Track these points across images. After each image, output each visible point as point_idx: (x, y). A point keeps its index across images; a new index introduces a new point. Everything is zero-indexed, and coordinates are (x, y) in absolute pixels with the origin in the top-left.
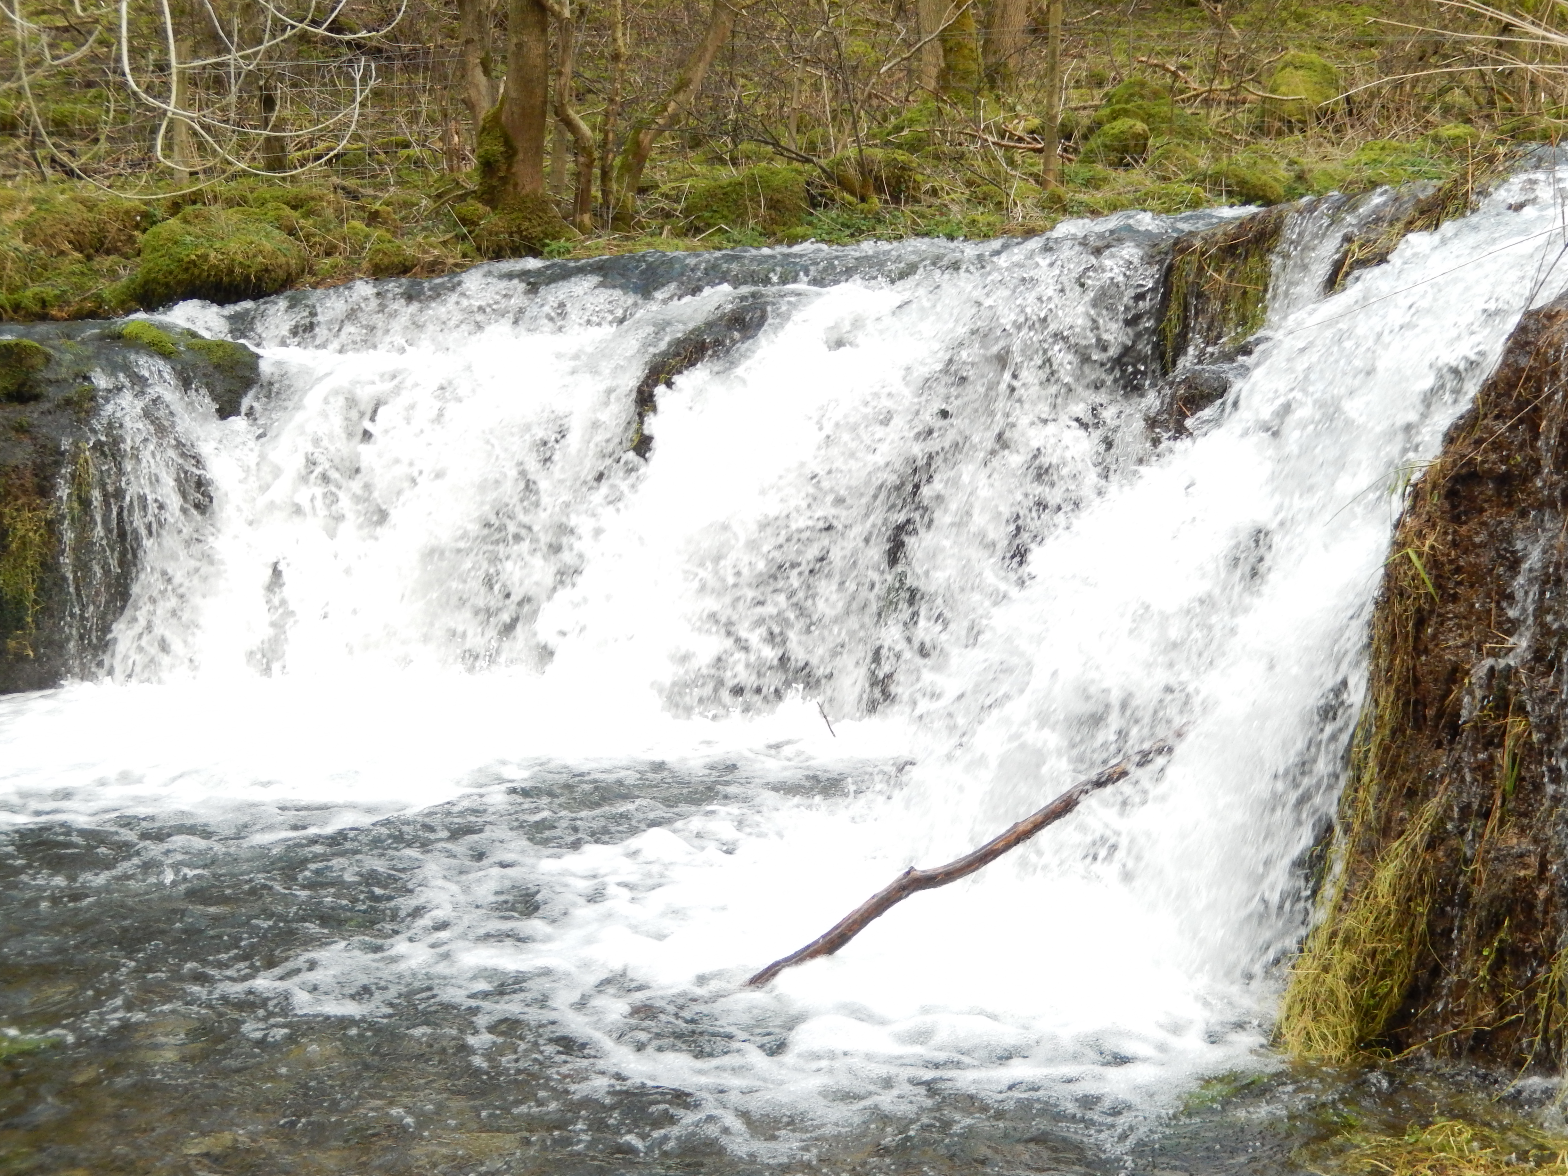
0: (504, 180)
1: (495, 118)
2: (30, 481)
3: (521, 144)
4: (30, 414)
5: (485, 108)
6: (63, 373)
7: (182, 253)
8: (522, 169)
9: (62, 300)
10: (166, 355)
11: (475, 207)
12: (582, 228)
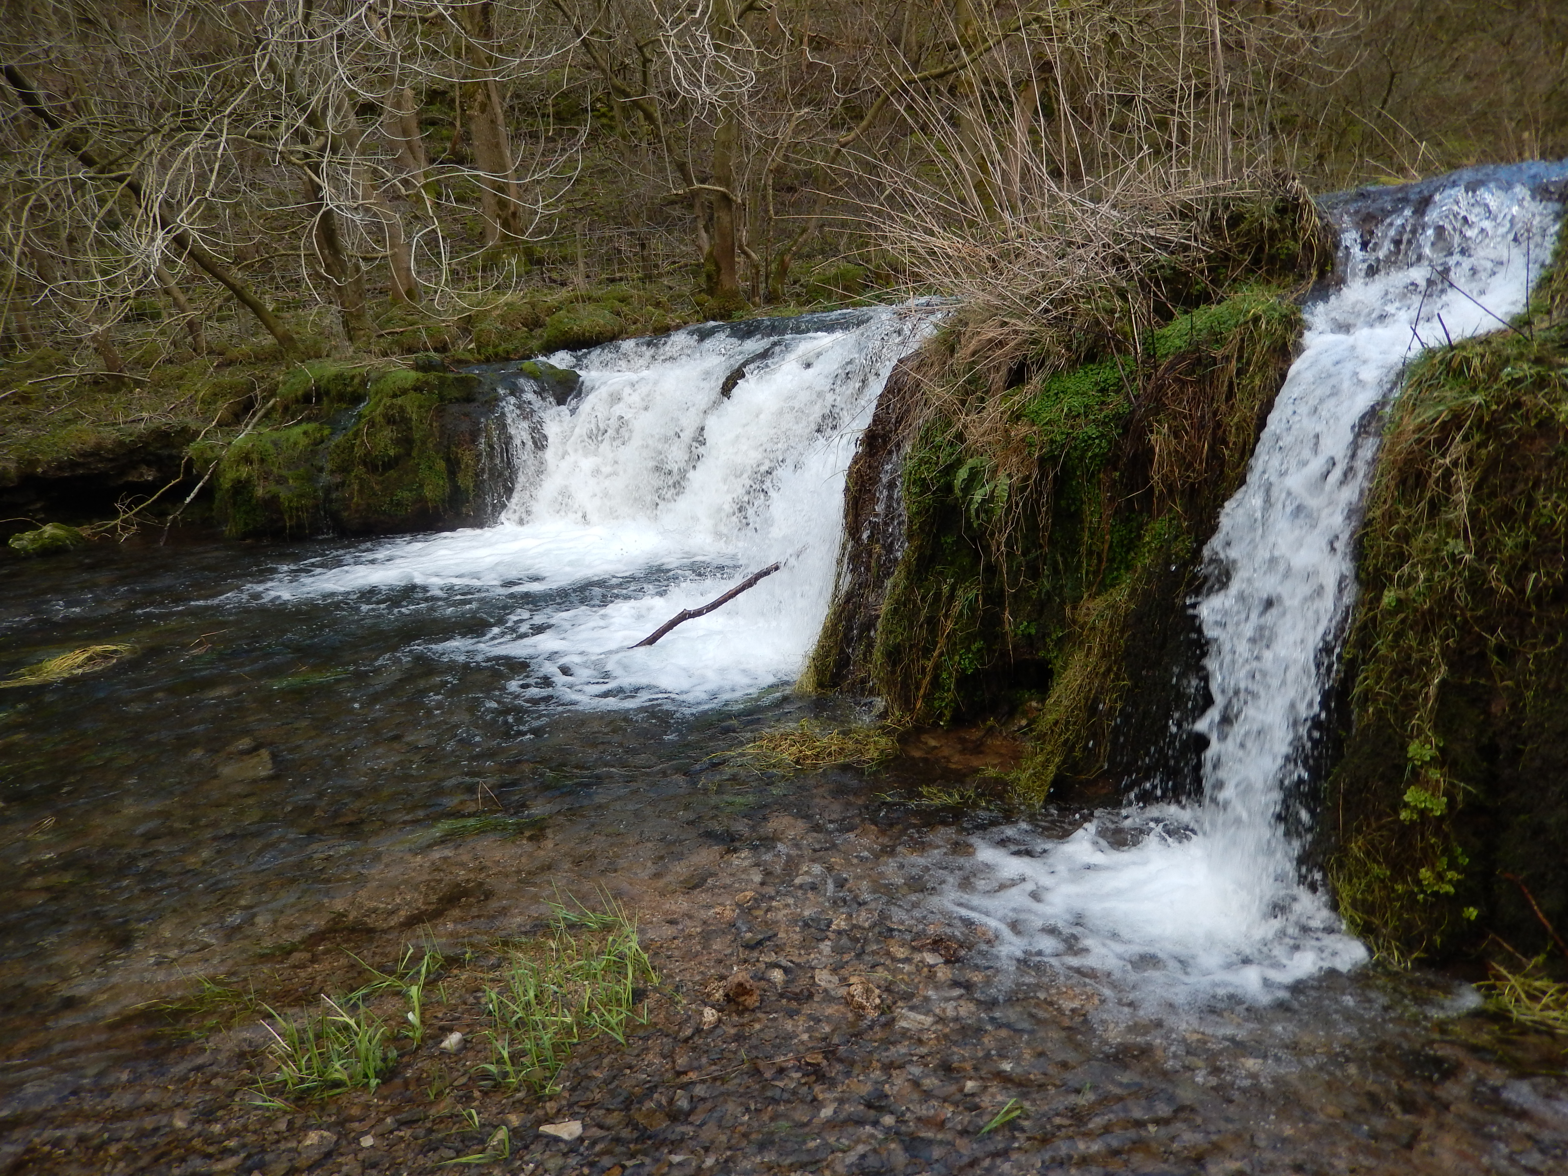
0: (717, 283)
1: (711, 254)
2: (468, 437)
3: (723, 265)
4: (469, 408)
5: (706, 248)
6: (486, 388)
7: (561, 327)
8: (725, 278)
9: (516, 350)
10: (535, 379)
11: (704, 296)
12: (754, 304)
